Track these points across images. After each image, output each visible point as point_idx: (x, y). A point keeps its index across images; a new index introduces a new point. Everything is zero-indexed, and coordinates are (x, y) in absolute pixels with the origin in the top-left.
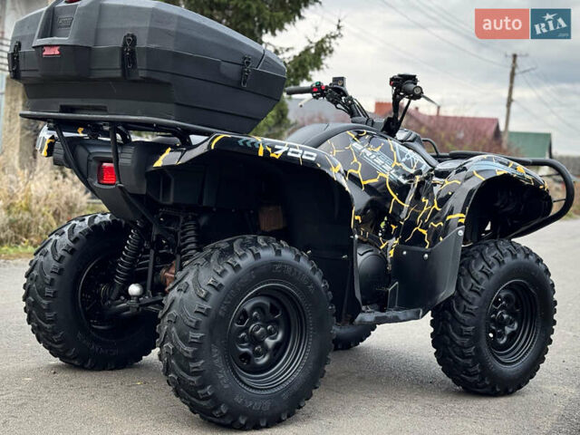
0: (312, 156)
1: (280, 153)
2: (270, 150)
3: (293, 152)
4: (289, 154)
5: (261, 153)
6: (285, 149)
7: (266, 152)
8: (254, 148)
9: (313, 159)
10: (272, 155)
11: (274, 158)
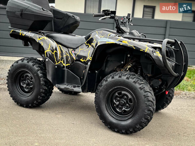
0: (32, 35)
1: (24, 34)
2: (22, 33)
3: (28, 34)
4: (27, 34)
5: (20, 34)
6: (26, 33)
7: (21, 34)
8: (19, 33)
9: (33, 36)
10: (23, 35)
11: (23, 36)
